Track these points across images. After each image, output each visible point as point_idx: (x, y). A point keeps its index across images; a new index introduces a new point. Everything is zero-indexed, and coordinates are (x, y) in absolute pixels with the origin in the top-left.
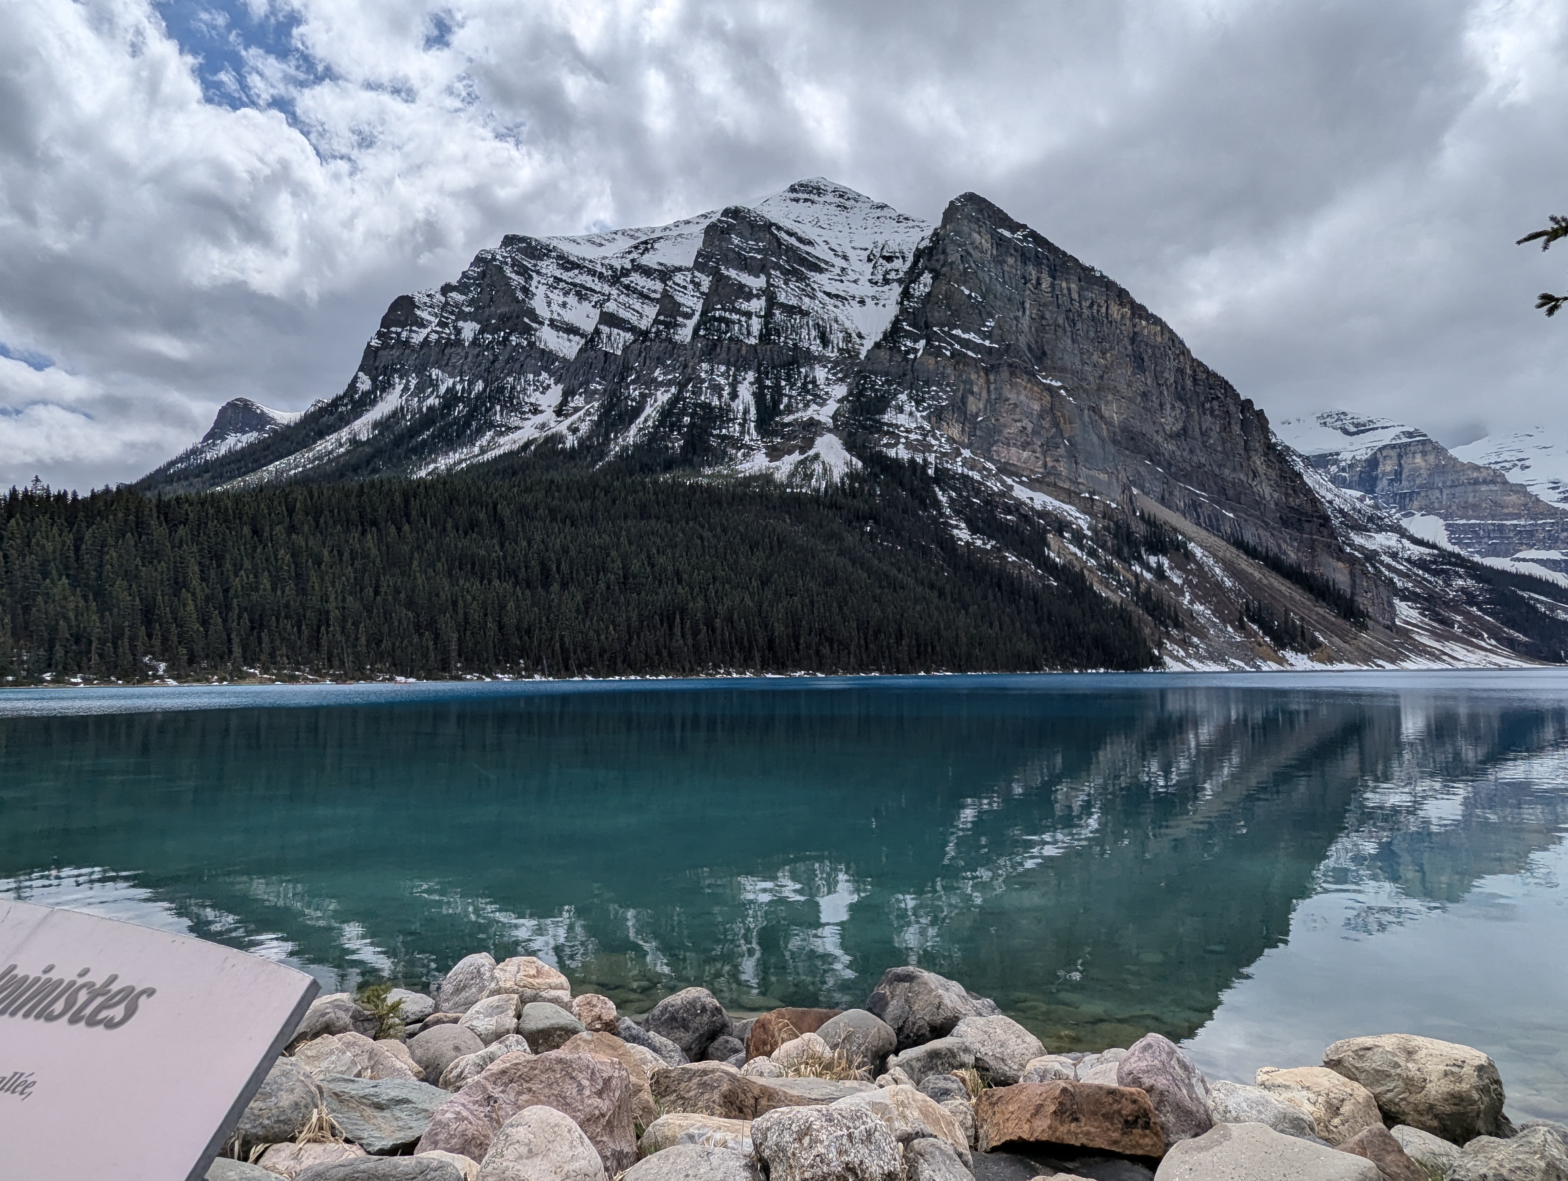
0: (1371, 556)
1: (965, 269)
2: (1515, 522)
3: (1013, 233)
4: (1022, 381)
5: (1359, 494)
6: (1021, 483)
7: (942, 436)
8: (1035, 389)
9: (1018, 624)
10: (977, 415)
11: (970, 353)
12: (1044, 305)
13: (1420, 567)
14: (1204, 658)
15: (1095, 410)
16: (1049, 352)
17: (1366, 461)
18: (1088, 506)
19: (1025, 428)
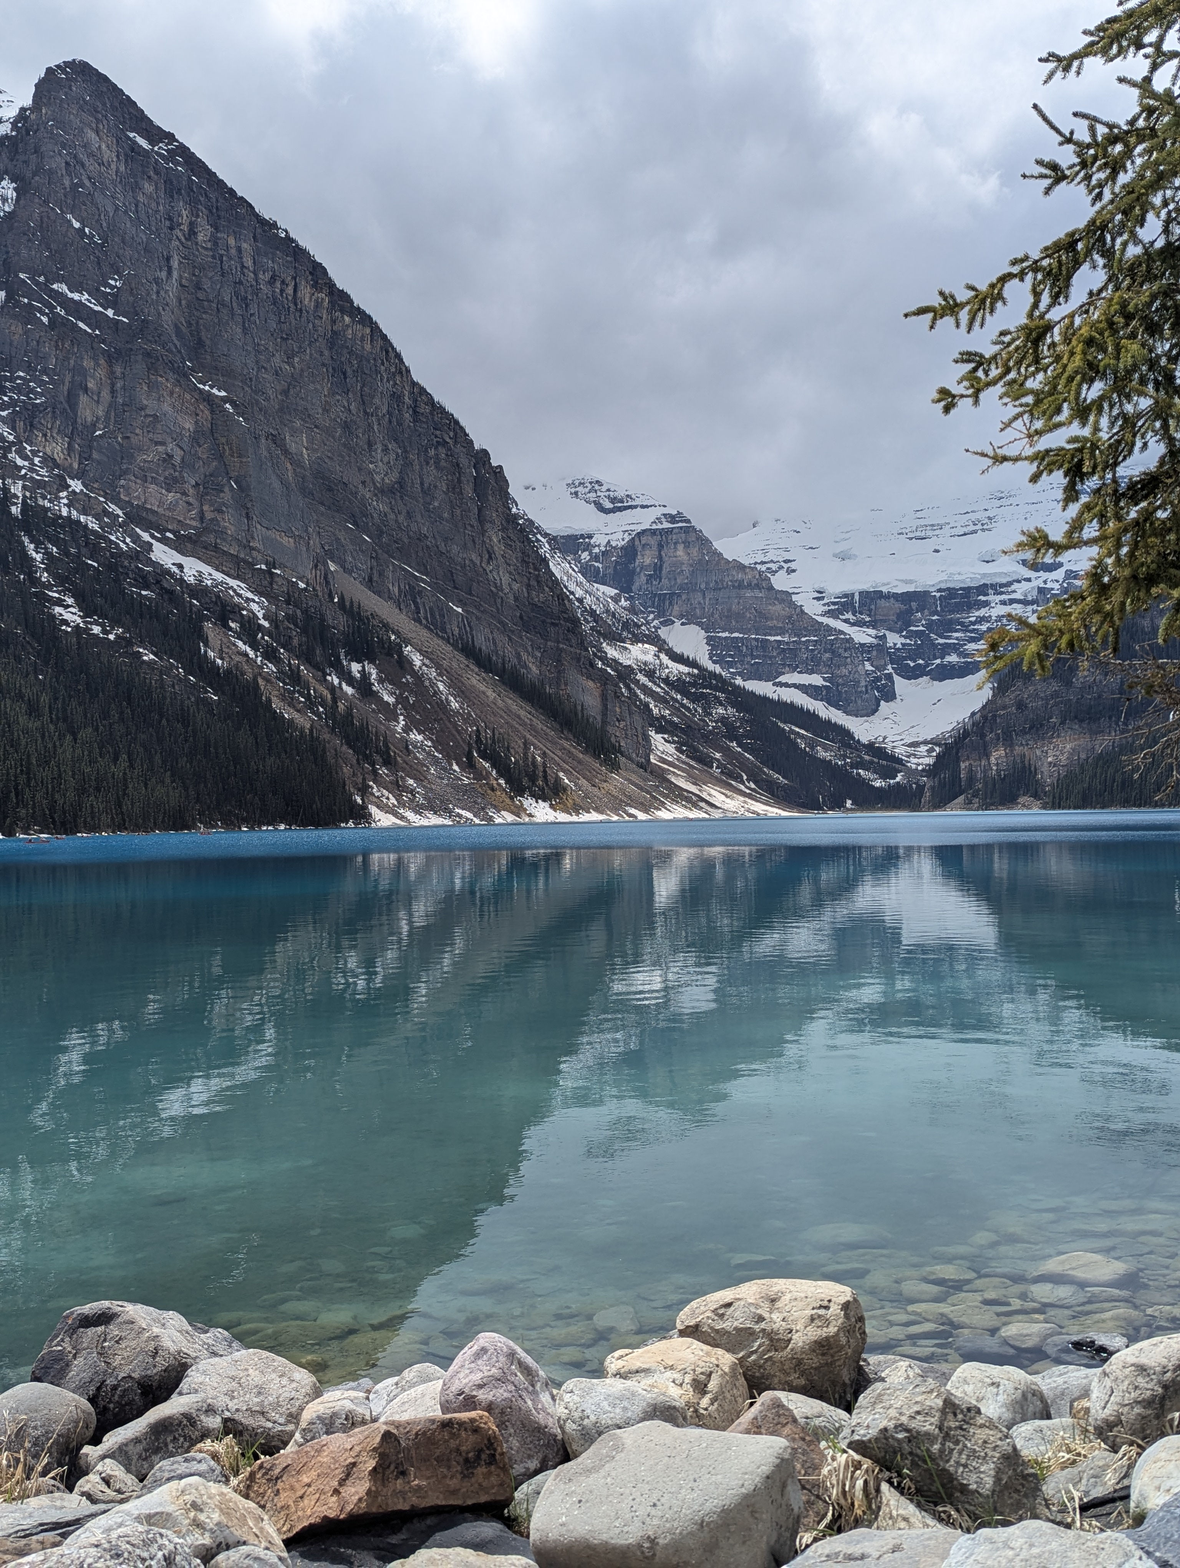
0: (625, 673)
1: (74, 187)
2: (779, 638)
3: (152, 143)
4: (166, 381)
5: (613, 592)
6: (164, 541)
7: (35, 453)
8: (187, 396)
9: (158, 759)
10: (94, 427)
11: (81, 325)
12: (202, 268)
13: (678, 691)
14: (422, 806)
15: (276, 440)
16: (208, 342)
17: (622, 548)
18: (265, 583)
19: (171, 457)
